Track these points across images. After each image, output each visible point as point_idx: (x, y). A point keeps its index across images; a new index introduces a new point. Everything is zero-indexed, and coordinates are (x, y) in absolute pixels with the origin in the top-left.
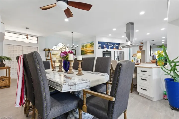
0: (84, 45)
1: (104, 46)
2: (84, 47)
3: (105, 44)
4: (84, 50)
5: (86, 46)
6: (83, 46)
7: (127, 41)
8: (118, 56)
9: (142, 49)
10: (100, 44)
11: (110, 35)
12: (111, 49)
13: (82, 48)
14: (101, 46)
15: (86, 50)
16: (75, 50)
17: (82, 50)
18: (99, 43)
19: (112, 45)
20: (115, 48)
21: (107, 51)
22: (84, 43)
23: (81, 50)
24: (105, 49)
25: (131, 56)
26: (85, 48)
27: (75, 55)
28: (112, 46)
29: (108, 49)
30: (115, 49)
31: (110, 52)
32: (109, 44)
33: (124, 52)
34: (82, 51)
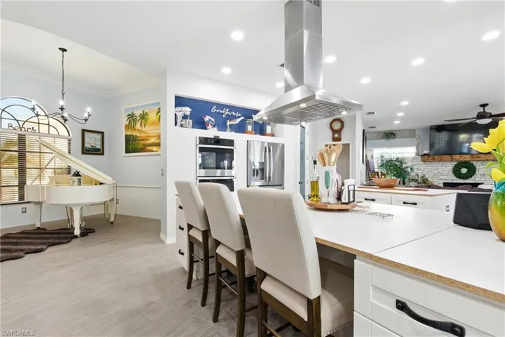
0: (138, 113)
1: (207, 118)
2: (135, 121)
3: (214, 109)
4: (134, 133)
5: (144, 117)
6: (131, 117)
7: (288, 88)
8: (263, 161)
9: (339, 139)
10: (187, 110)
11: (227, 71)
12: (233, 133)
13: (127, 127)
14: (192, 116)
15: (142, 135)
16: (102, 133)
17: (129, 133)
18: (180, 101)
19: (239, 117)
20: (250, 128)
21: (217, 141)
22: (137, 108)
23: (126, 136)
24: (211, 132)
25: (308, 163)
26: (138, 126)
27: (103, 154)
28: (238, 120)
29: (222, 132)
30: (250, 133)
31: (231, 142)
32: (226, 112)
33: (283, 145)
34: (128, 139)
